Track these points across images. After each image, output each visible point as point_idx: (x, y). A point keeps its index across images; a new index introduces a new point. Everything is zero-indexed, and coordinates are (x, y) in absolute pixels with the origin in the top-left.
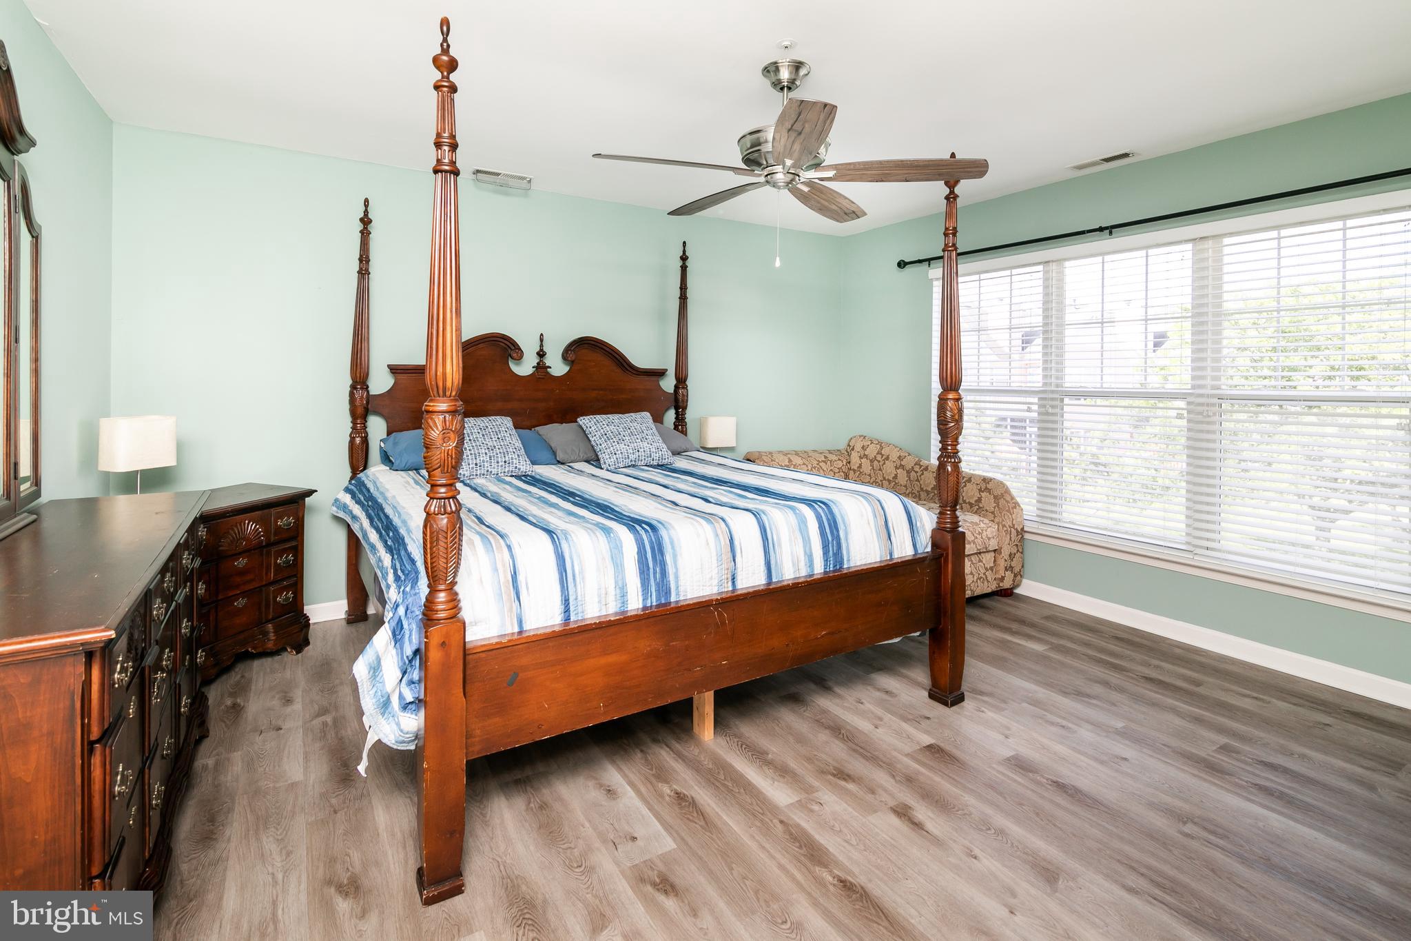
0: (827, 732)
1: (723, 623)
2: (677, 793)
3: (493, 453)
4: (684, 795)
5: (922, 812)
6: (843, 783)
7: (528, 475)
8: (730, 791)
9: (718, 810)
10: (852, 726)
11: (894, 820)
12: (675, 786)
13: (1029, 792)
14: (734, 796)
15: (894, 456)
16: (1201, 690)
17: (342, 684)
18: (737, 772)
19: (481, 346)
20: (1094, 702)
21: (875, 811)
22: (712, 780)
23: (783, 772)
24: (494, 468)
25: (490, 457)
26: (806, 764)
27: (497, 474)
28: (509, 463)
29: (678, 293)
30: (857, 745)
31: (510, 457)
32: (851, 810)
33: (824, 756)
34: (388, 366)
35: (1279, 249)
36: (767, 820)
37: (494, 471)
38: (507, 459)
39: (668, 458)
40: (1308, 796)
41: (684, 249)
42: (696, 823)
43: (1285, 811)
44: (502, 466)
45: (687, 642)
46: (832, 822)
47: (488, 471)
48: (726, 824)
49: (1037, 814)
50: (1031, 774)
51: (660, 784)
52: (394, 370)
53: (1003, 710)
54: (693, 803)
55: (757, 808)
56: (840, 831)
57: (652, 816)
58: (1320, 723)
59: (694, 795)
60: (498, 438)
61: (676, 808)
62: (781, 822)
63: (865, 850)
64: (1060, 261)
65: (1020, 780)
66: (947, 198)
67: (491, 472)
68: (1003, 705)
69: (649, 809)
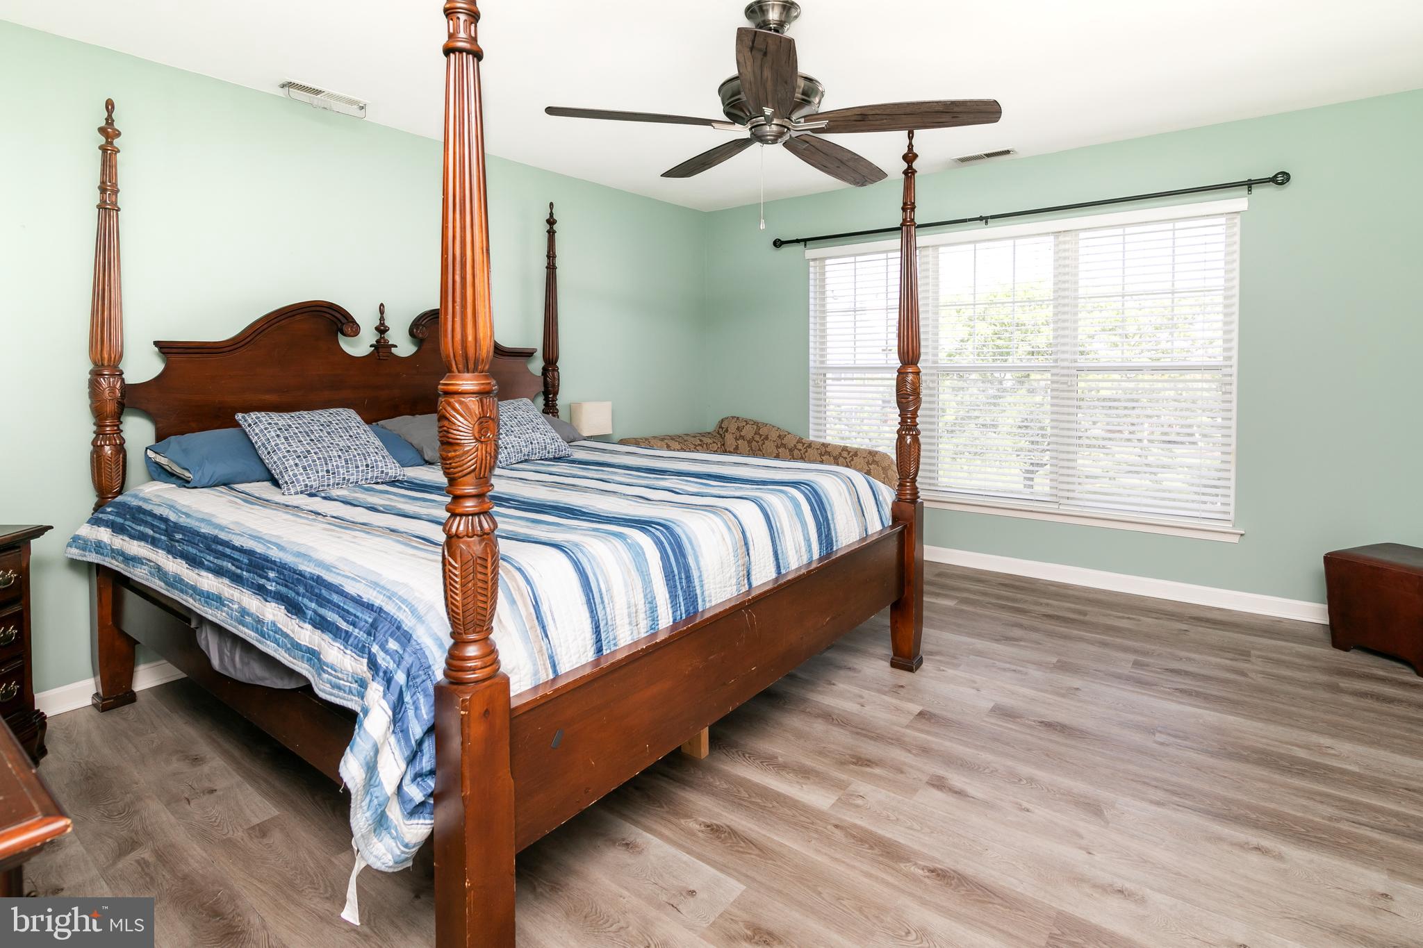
0: (820, 720)
1: (752, 625)
2: (708, 826)
3: (349, 455)
4: (717, 825)
5: (957, 779)
6: (868, 770)
7: (398, 481)
8: (764, 808)
9: (763, 832)
10: (839, 709)
11: (938, 794)
12: (700, 819)
13: (1028, 737)
14: (771, 812)
15: (774, 436)
16: (1087, 618)
17: (139, 799)
18: (757, 785)
19: (298, 318)
20: (1022, 643)
21: (916, 790)
22: (736, 800)
23: (804, 773)
24: (353, 474)
25: (346, 461)
26: (823, 760)
27: (357, 482)
28: (373, 467)
29: (544, 262)
30: (856, 727)
31: (373, 459)
32: (893, 795)
33: (833, 747)
34: (157, 343)
35: (1124, 244)
36: (820, 828)
37: (354, 478)
38: (369, 462)
39: (566, 450)
40: (1214, 690)
41: (551, 212)
42: (749, 854)
43: (1208, 706)
44: (363, 471)
45: (723, 654)
46: (885, 813)
47: (344, 479)
48: (781, 845)
49: (1047, 755)
50: (1019, 720)
51: (683, 821)
52: (165, 348)
53: (960, 665)
54: (733, 833)
55: (803, 819)
56: (898, 819)
57: (695, 860)
58: (1180, 630)
59: (728, 824)
60: (351, 436)
61: (717, 842)
62: (836, 826)
63: (932, 832)
64: (936, 247)
65: (1014, 727)
66: (905, 173)
67: (349, 480)
68: (955, 661)
69: (688, 853)
